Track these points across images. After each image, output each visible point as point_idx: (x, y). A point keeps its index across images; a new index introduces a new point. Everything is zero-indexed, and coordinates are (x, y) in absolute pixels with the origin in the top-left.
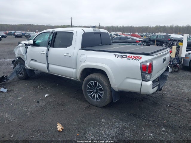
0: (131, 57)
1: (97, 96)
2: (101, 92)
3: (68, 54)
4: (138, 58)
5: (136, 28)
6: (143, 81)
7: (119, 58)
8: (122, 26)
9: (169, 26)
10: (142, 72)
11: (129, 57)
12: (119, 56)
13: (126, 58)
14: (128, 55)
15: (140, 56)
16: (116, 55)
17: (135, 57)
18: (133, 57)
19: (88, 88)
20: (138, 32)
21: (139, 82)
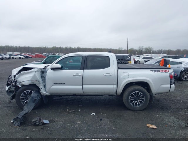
0: (163, 71)
1: (138, 103)
2: (143, 99)
3: (109, 73)
4: (167, 71)
5: (34, 48)
6: (171, 84)
7: (155, 72)
8: (18, 46)
9: (64, 47)
10: (170, 79)
11: (161, 71)
12: (155, 71)
13: (160, 72)
14: (160, 70)
15: (168, 70)
16: (152, 71)
17: (165, 71)
18: (164, 71)
19: (130, 98)
20: (37, 53)
21: (169, 86)
